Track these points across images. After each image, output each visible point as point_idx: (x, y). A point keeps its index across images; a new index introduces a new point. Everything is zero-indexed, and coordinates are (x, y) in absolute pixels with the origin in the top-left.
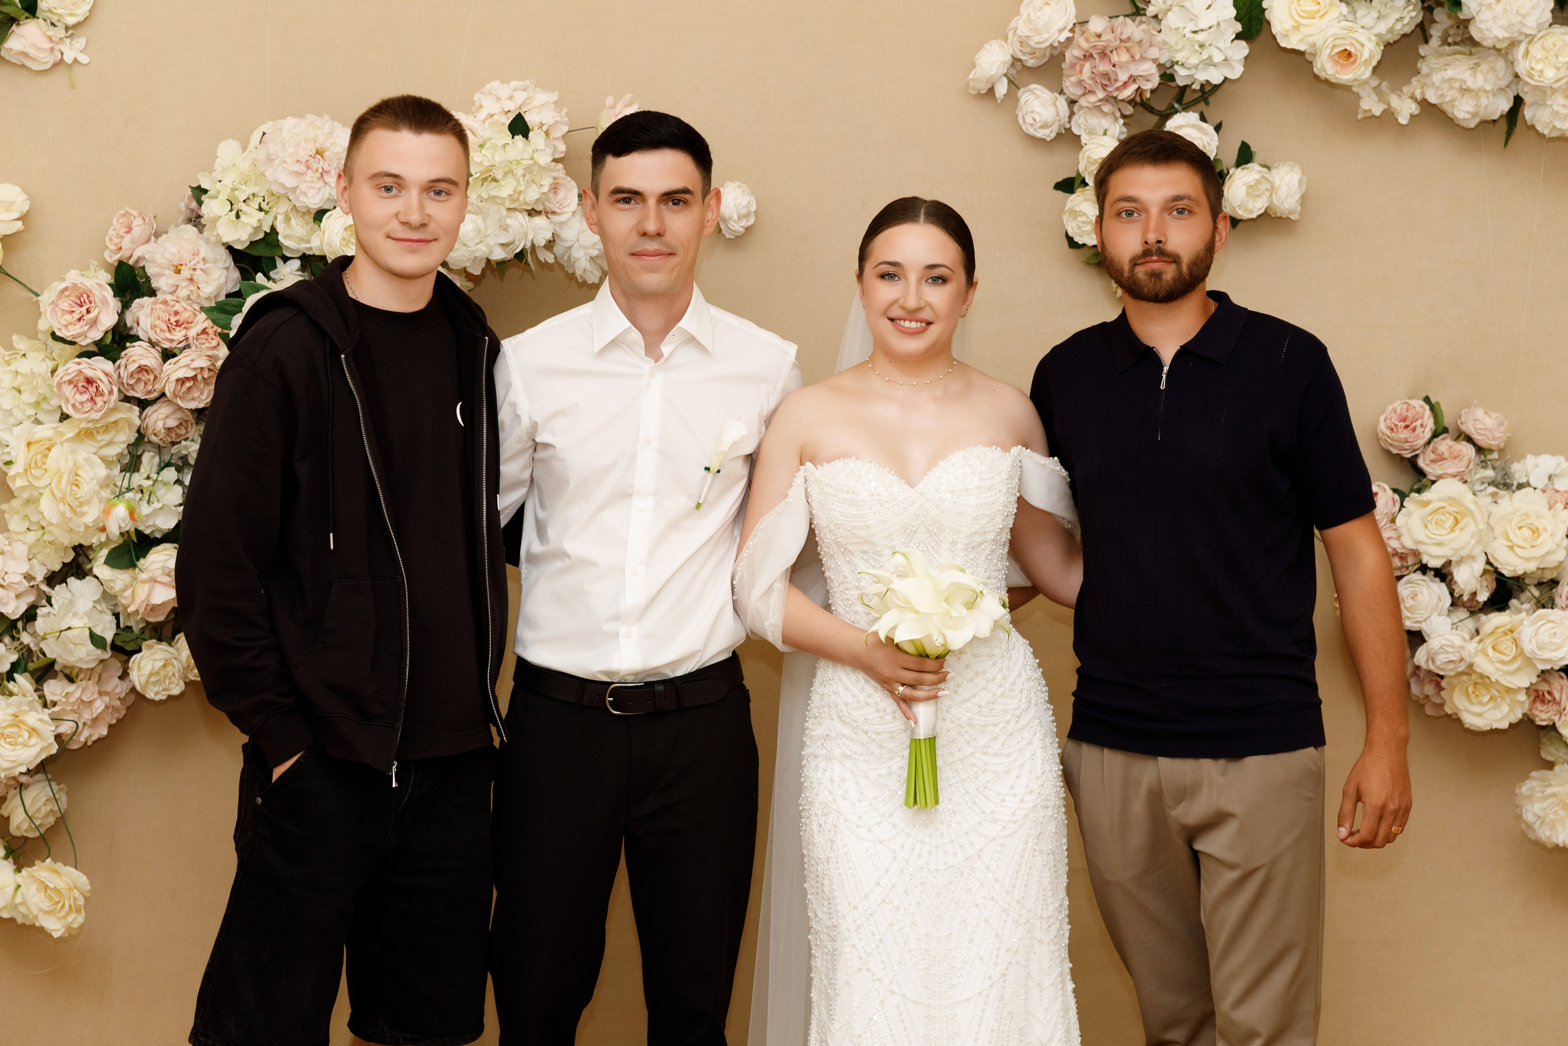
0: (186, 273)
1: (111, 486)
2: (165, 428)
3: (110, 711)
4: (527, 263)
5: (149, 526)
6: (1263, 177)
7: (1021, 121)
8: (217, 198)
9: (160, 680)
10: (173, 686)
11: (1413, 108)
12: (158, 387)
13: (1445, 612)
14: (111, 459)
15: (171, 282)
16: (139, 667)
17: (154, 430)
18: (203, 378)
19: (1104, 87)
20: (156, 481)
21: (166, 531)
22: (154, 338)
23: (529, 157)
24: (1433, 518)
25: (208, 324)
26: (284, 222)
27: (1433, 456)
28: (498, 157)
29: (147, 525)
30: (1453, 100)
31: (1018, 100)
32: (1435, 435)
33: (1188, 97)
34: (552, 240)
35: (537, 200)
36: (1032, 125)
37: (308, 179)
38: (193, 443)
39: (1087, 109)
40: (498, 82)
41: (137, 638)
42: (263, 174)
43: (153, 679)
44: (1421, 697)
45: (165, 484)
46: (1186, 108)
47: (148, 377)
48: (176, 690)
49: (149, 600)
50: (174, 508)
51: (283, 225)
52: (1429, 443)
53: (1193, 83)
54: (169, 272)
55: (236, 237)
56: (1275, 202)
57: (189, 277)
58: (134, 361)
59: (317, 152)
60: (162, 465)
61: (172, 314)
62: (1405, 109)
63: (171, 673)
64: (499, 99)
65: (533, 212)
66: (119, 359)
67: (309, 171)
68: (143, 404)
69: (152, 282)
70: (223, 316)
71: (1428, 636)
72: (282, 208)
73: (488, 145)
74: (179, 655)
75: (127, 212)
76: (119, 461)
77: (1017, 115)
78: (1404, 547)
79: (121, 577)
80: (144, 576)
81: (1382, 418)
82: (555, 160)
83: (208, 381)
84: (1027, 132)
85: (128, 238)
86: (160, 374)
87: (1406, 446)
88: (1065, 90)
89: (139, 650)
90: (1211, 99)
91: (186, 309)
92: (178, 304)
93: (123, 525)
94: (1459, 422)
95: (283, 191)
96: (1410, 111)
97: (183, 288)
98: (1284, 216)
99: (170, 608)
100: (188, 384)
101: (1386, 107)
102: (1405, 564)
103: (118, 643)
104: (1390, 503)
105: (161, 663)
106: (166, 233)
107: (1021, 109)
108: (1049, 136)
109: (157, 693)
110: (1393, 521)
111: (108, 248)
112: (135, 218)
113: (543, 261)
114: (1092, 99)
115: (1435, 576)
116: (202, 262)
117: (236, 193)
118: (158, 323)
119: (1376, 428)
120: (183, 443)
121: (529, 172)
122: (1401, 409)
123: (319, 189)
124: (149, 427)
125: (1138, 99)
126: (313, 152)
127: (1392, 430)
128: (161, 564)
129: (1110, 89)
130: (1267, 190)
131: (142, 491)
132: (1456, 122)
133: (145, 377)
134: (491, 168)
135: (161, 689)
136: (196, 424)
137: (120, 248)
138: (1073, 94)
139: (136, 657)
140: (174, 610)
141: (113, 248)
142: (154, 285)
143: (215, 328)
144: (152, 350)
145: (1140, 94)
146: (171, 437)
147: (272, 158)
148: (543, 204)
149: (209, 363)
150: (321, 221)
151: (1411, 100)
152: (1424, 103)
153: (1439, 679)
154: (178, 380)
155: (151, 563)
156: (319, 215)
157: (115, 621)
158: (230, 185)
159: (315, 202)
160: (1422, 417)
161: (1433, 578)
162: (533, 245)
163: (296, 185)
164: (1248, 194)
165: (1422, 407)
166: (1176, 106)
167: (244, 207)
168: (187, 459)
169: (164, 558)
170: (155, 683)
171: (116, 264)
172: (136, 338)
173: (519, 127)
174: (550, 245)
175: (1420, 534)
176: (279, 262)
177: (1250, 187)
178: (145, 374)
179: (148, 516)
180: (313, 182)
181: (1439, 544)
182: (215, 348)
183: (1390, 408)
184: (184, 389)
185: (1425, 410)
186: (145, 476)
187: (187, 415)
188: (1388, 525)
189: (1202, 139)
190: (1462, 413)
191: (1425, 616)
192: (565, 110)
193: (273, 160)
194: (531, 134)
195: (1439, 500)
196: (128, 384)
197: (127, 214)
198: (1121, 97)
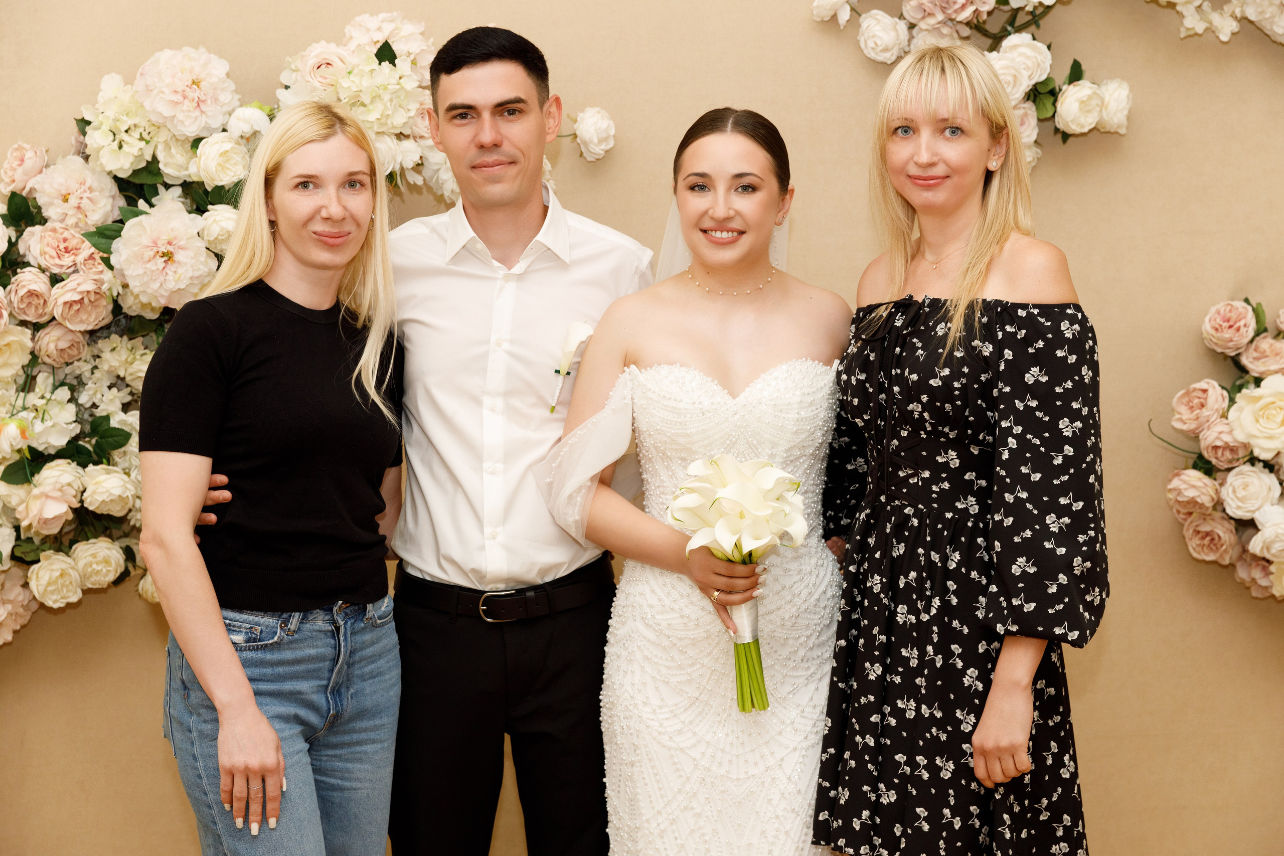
0: (73, 201)
1: (7, 405)
2: (57, 350)
3: (14, 617)
4: (396, 184)
5: (43, 443)
6: (1094, 93)
7: (863, 46)
8: (100, 129)
9: (58, 588)
10: (70, 594)
11: (1234, 26)
12: (48, 310)
13: (1276, 501)
14: (6, 380)
15: (59, 210)
16: (37, 577)
17: (46, 351)
18: (90, 301)
19: (943, 9)
20: (49, 400)
21: (60, 448)
22: (43, 264)
23: (395, 82)
24: (1264, 413)
25: (93, 250)
26: (164, 151)
27: (1255, 355)
28: (366, 83)
29: (41, 442)
30: (1273, 16)
31: (860, 26)
32: (1258, 334)
33: (1021, 19)
34: (420, 162)
35: (405, 124)
36: (873, 49)
37: (185, 108)
38: (86, 364)
39: (926, 32)
40: (367, 15)
41: (38, 549)
42: (142, 106)
43: (51, 588)
44: (1248, 580)
45: (59, 403)
46: (1019, 30)
47: (38, 302)
48: (74, 599)
49: (41, 514)
50: (65, 426)
51: (163, 154)
52: (1252, 341)
53: (1026, 6)
54: (59, 202)
55: (119, 166)
56: (1105, 117)
57: (77, 205)
58: (24, 286)
59: (193, 82)
60: (57, 384)
61: (62, 240)
62: (1226, 27)
63: (68, 582)
64: (368, 30)
65: (402, 136)
66: (9, 284)
67: (186, 100)
68: (37, 327)
69: (43, 211)
70: (103, 241)
71: (1263, 525)
72: (163, 136)
73: (355, 71)
74: (76, 564)
75: (19, 146)
76: (15, 381)
77: (859, 41)
78: (1236, 441)
79: (16, 492)
80: (36, 491)
81: (1207, 319)
82: (420, 87)
83: (95, 304)
84: (869, 56)
85: (20, 170)
86: (49, 298)
87: (1231, 344)
88: (905, 14)
89: (38, 561)
90: (1042, 22)
91: (74, 236)
92: (66, 232)
93: (14, 444)
94: (1278, 321)
95: (161, 121)
96: (1231, 29)
97: (72, 215)
98: (1112, 130)
99: (63, 521)
100: (76, 307)
101: (1208, 25)
102: (1236, 457)
103: (18, 554)
104: (1220, 399)
105: (57, 574)
106: (54, 164)
107: (863, 34)
108: (889, 59)
109: (55, 601)
110: (1224, 416)
111: (3, 180)
112: (26, 150)
113: (412, 183)
114: (932, 21)
115: (1265, 467)
116: (88, 191)
117: (118, 123)
118: (47, 249)
119: (1201, 329)
120: (76, 363)
121: (396, 98)
122: (1225, 310)
123: (196, 118)
124: (42, 349)
125: (975, 21)
126: (190, 83)
127: (1217, 330)
128: (54, 480)
129: (949, 12)
130: (1098, 105)
131: (37, 410)
132: (1273, 39)
133: (35, 301)
134: (358, 93)
135: (59, 597)
136: (89, 345)
137: (14, 181)
138: (913, 18)
139: (35, 567)
140: (67, 523)
141: (7, 180)
142: (45, 214)
143: (101, 254)
144: (42, 275)
145: (977, 18)
146: (63, 358)
147: (150, 88)
148: (411, 128)
149: (95, 287)
150: (197, 148)
151: (1231, 18)
152: (1244, 20)
153: (1266, 564)
154: (65, 303)
155: (45, 479)
156: (196, 142)
157: (15, 534)
158: (112, 117)
159: (192, 132)
160: (1245, 318)
161: (1262, 469)
162: (402, 169)
163: (173, 115)
164: (1081, 109)
165: (1244, 308)
166: (1009, 28)
167: (125, 137)
168: (81, 380)
169: (57, 473)
170: (52, 592)
171: (9, 194)
172: (28, 264)
173: (386, 54)
174: (419, 167)
175: (1252, 428)
176: (161, 189)
177: (1082, 102)
178: (36, 298)
179: (40, 434)
180: (190, 111)
181: (1271, 438)
182: (102, 272)
183: (1213, 310)
184: (72, 312)
185: (1247, 310)
186: (40, 395)
187: (78, 337)
188: (1219, 420)
189: (1036, 57)
190: (1281, 312)
191: (1256, 506)
192: (432, 40)
193: (151, 90)
194: (396, 61)
195: (1270, 395)
196: (19, 308)
197: (21, 148)
198: (960, 18)
